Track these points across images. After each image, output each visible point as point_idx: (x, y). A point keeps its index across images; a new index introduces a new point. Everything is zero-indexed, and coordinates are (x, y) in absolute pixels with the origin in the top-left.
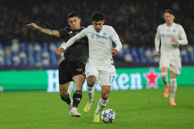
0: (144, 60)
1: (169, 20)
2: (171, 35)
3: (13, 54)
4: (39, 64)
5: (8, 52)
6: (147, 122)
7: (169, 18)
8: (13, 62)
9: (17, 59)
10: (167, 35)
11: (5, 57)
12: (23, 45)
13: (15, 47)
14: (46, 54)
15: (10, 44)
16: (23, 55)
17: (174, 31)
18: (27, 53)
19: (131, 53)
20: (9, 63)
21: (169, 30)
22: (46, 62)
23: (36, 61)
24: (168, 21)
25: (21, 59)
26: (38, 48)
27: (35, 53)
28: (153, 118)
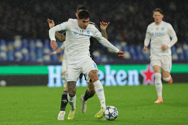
0: (141, 57)
1: (159, 19)
2: (160, 33)
3: (15, 50)
4: (40, 60)
5: (11, 48)
6: (143, 117)
7: (158, 17)
8: (15, 58)
9: (19, 55)
10: (156, 33)
11: (8, 53)
12: (25, 41)
13: (18, 43)
14: (47, 51)
15: (13, 40)
16: (25, 51)
17: (163, 29)
18: (29, 49)
19: (129, 50)
20: (12, 58)
21: (158, 29)
22: (47, 58)
23: (37, 57)
24: (157, 20)
25: (23, 55)
26: (39, 44)
27: (37, 49)
28: (149, 113)
